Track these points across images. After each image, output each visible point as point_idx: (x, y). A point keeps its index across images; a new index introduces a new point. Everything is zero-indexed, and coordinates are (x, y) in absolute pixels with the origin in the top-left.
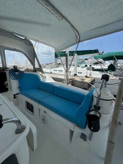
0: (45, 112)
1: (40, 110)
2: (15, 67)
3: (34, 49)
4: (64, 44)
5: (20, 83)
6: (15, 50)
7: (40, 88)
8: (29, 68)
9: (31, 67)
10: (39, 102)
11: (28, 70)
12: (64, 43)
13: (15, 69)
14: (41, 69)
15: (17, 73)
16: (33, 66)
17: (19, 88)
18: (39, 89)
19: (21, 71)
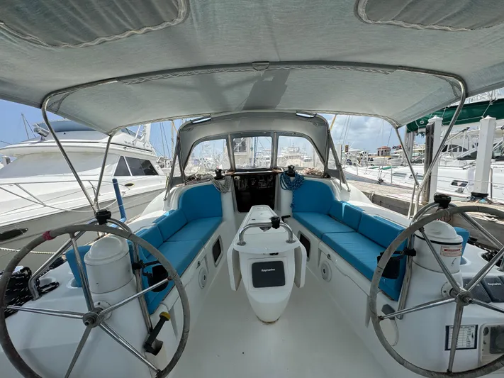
0: (329, 256)
1: (320, 251)
2: (291, 169)
3: (329, 131)
4: (412, 106)
5: (294, 197)
6: (295, 134)
7: (331, 213)
8: (316, 169)
9: (320, 168)
10: (322, 237)
11: (312, 173)
12: (415, 105)
13: (291, 171)
14: (340, 173)
15: (292, 179)
16: (325, 165)
17: (292, 206)
18: (330, 215)
19: (299, 176)
